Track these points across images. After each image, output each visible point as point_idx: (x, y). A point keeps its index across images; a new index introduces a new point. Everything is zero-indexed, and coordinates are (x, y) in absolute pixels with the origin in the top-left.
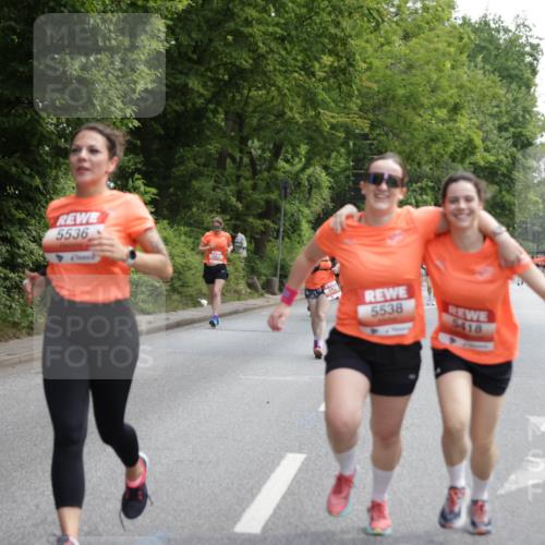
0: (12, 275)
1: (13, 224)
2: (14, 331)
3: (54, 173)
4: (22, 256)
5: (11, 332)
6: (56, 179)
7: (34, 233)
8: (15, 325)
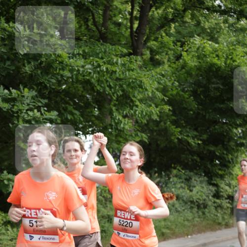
0: (218, 201)
1: (218, 177)
2: (219, 226)
3: (236, 154)
4: (223, 192)
5: (217, 227)
6: (237, 157)
7: (227, 182)
8: (219, 224)
